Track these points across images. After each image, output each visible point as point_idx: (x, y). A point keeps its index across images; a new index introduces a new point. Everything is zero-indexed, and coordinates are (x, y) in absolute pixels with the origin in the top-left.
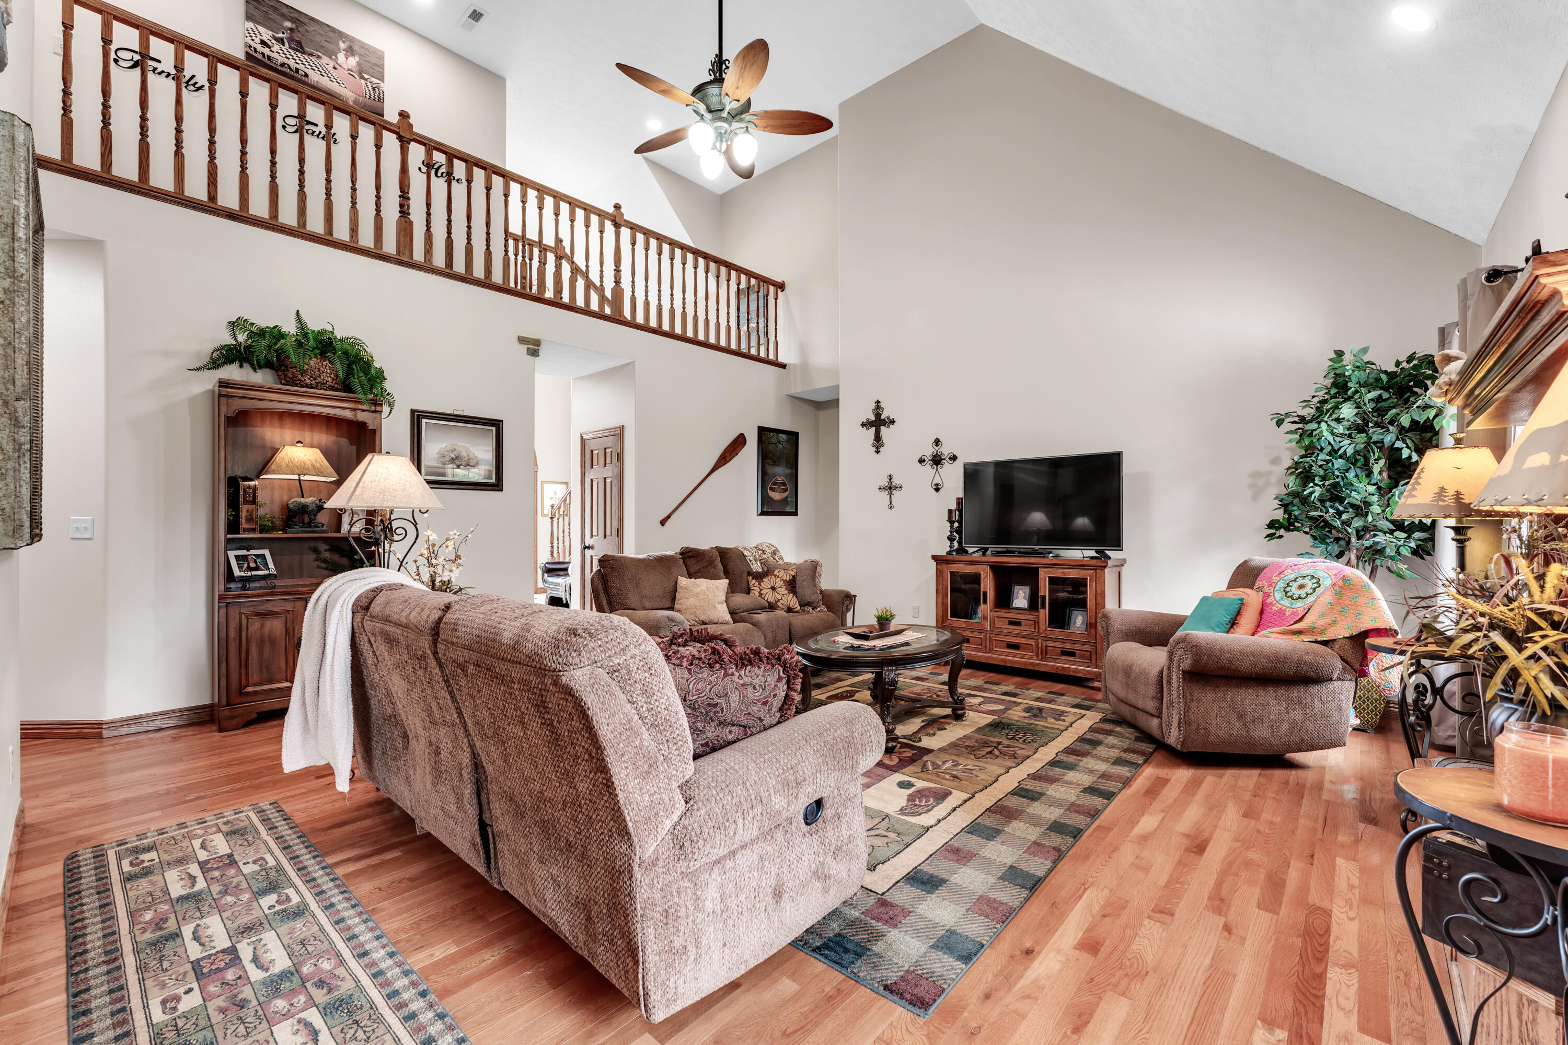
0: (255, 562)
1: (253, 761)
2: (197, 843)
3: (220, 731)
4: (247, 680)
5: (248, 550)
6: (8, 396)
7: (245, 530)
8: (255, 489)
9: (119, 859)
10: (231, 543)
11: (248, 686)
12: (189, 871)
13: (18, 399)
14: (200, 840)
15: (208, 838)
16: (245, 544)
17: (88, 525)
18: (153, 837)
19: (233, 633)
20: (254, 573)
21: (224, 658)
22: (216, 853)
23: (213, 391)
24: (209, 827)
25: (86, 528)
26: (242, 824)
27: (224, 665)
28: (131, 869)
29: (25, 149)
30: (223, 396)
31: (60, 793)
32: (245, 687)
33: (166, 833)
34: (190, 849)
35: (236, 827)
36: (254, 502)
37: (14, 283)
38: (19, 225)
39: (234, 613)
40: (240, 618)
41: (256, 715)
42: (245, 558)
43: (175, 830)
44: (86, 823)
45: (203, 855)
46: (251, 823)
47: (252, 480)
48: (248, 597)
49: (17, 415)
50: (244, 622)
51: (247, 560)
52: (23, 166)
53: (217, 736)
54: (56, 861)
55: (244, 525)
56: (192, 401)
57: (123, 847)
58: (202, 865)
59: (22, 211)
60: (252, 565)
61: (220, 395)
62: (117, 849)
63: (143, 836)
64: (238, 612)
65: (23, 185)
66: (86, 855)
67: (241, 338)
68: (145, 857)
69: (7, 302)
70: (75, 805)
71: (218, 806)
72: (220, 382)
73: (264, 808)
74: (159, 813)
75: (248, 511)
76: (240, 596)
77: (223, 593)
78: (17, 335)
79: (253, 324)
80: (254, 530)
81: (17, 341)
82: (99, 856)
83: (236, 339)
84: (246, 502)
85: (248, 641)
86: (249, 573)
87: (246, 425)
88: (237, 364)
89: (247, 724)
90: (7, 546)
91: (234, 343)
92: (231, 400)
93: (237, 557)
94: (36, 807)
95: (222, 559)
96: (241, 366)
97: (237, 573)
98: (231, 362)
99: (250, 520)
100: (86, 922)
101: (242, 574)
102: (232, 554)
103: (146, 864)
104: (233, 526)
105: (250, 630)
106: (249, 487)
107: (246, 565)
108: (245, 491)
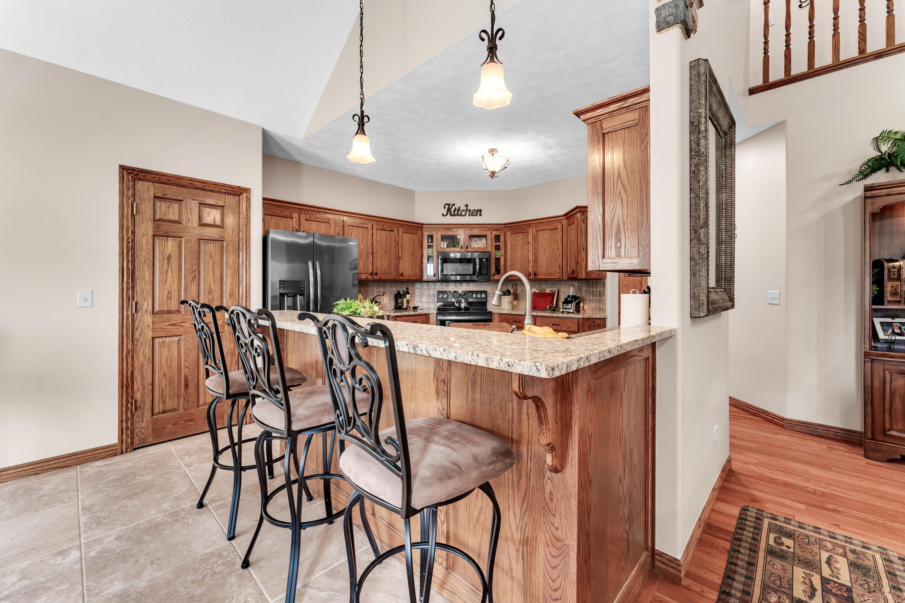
0: (900, 328)
1: (891, 500)
2: (825, 555)
3: (866, 457)
4: (891, 425)
5: (893, 318)
6: (696, 227)
7: (889, 302)
8: (900, 269)
9: (770, 530)
10: (875, 313)
11: (892, 430)
12: (812, 578)
13: (701, 228)
14: (828, 554)
15: (835, 556)
16: (891, 313)
17: (777, 296)
18: (795, 526)
19: (877, 384)
20: (898, 338)
21: (870, 401)
22: (837, 578)
23: (862, 196)
24: (836, 545)
25: (776, 298)
26: (867, 563)
27: (869, 407)
28: (773, 544)
29: (705, 75)
30: (869, 197)
31: (754, 458)
32: (889, 430)
33: (804, 529)
34: (817, 557)
35: (860, 562)
36: (899, 279)
37: (699, 159)
38: (702, 124)
39: (879, 368)
40: (884, 373)
41: (900, 457)
42: (890, 324)
43: (810, 531)
44: (760, 487)
45: (826, 572)
46: (876, 566)
47: (896, 261)
48: (892, 357)
49: (701, 237)
50: (888, 377)
51: (892, 326)
52: (704, 86)
53: (863, 461)
54: (737, 506)
55: (888, 297)
56: (845, 207)
57: (774, 522)
58: (825, 581)
59: (703, 114)
60: (897, 331)
61: (866, 198)
62: (770, 520)
63: (788, 521)
64: (882, 367)
65: (703, 98)
66: (752, 513)
67: (885, 148)
68: (785, 540)
69: (696, 171)
70: (758, 470)
71: (850, 529)
72: (865, 188)
73: (892, 558)
74: (803, 507)
75: (892, 287)
76: (884, 356)
77: (868, 350)
78: (701, 189)
79: (897, 132)
80: (899, 302)
81: (701, 193)
82: (759, 519)
83: (880, 151)
84: (890, 279)
85: (892, 393)
86: (893, 338)
87: (892, 217)
88: (884, 169)
89: (891, 461)
90: (696, 316)
91: (879, 154)
92: (875, 200)
93: (882, 324)
94: (739, 461)
95: (868, 324)
96: (888, 171)
97: (881, 335)
98: (879, 169)
99: (894, 293)
100: (738, 568)
101: (887, 337)
102: (877, 321)
103: (784, 548)
104: (878, 299)
105: (893, 384)
106: (894, 267)
107: (891, 331)
108: (889, 270)
